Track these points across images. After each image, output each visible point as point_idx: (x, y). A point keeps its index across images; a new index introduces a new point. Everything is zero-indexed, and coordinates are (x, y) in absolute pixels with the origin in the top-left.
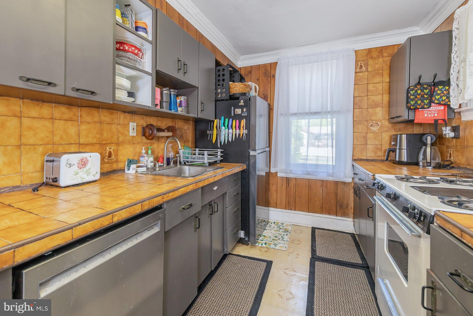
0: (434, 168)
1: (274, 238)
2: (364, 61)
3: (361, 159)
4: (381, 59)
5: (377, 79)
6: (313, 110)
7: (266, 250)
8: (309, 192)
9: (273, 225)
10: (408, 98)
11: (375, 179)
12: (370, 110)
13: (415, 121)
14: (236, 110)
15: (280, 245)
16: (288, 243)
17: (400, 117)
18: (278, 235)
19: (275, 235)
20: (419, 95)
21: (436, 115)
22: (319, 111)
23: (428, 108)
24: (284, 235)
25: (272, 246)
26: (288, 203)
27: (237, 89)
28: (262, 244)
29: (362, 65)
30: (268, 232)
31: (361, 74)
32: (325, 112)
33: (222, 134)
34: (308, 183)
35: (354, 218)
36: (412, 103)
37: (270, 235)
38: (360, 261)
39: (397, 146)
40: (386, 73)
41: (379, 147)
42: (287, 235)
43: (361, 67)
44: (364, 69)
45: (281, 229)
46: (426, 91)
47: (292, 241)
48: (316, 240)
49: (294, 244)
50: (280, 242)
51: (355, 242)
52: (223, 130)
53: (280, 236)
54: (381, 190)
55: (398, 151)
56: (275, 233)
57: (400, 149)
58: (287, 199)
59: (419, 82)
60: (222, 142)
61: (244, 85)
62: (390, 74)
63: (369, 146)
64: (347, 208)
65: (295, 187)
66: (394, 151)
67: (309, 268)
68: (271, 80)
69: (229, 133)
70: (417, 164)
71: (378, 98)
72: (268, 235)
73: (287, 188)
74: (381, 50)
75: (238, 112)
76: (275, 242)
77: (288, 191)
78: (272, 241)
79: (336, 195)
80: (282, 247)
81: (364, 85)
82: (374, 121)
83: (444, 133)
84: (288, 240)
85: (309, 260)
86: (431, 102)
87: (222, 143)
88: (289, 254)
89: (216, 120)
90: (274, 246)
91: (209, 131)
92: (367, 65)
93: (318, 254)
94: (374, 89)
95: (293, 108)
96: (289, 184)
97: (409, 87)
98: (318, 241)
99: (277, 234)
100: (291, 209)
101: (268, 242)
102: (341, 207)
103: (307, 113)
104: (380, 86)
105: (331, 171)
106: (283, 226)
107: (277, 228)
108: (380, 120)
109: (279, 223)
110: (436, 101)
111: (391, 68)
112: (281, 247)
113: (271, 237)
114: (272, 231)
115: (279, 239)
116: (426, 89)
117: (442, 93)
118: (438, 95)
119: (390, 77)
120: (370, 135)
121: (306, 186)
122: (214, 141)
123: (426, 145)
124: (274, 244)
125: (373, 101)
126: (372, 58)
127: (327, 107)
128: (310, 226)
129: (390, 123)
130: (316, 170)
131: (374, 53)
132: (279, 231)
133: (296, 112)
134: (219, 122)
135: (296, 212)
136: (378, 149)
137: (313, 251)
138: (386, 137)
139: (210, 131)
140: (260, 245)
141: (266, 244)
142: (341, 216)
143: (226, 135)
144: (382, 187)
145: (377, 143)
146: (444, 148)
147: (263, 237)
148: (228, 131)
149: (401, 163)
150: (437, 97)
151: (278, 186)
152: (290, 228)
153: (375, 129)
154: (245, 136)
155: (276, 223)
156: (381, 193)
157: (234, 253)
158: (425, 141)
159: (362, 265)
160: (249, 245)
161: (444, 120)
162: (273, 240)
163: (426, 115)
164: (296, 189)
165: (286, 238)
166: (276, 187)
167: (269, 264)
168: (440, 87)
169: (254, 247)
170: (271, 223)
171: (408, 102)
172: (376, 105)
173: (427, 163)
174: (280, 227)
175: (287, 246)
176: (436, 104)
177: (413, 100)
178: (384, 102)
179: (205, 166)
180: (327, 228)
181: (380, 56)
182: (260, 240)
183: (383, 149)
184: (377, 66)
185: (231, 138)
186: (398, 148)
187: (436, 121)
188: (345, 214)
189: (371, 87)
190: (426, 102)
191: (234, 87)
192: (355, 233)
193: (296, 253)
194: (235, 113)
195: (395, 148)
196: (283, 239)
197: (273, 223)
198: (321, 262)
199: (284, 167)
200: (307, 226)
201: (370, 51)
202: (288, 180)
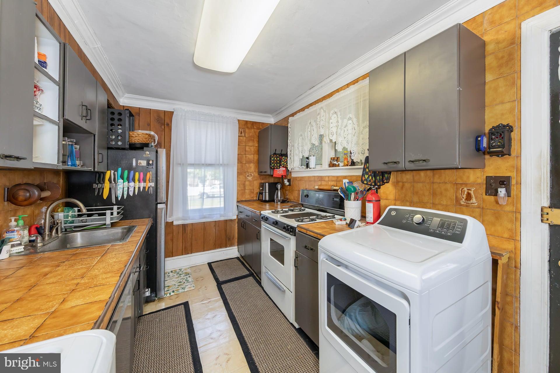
0: (281, 203)
1: (179, 284)
2: (243, 128)
3: (242, 200)
4: (253, 130)
5: (251, 144)
6: (209, 162)
7: (176, 296)
8: (204, 233)
9: (171, 274)
10: (271, 162)
11: (261, 214)
12: (247, 165)
13: (274, 176)
14: (139, 161)
15: (187, 287)
16: (194, 282)
17: (266, 172)
18: (181, 280)
19: (179, 281)
20: (275, 160)
21: (282, 173)
22: (213, 163)
23: (279, 168)
24: (187, 278)
25: (181, 291)
26: (185, 248)
27: (139, 138)
28: (170, 294)
29: (242, 131)
30: (170, 282)
31: (241, 138)
32: (218, 165)
33: (118, 188)
34: (203, 225)
35: (238, 245)
36: (273, 165)
37: (174, 283)
38: (247, 273)
39: (263, 191)
40: (256, 139)
41: (252, 191)
42: (189, 277)
43: (241, 132)
44: (243, 134)
45: (181, 274)
46: (278, 159)
47: (196, 280)
48: (215, 271)
49: (199, 281)
50: (186, 285)
51: (241, 262)
52: (120, 183)
53: (184, 280)
54: (266, 221)
55: (264, 193)
56: (177, 280)
57: (265, 193)
58: (183, 245)
59: (275, 153)
60: (119, 197)
61: (149, 136)
62: (258, 141)
63: (246, 191)
64: (233, 239)
65: (191, 232)
66: (262, 194)
67: (218, 291)
68: (164, 127)
69: (130, 186)
70: (274, 201)
71: (251, 157)
72: (171, 284)
73: (184, 235)
74: (253, 123)
75: (143, 163)
76: (182, 286)
77: (184, 237)
78: (179, 287)
79: (226, 231)
80: (191, 287)
81: (243, 147)
82: (249, 173)
83: (285, 183)
84: (193, 280)
85: (216, 287)
86: (280, 165)
87: (119, 199)
88: (199, 290)
89: (108, 172)
90: (183, 290)
91: (97, 184)
92: (245, 132)
93: (221, 279)
94: (249, 150)
95: (191, 158)
96: (185, 230)
97: (271, 156)
98: (217, 271)
99: (179, 279)
100: (188, 254)
101: (176, 289)
102: (229, 239)
103: (203, 165)
104: (252, 149)
105: (222, 213)
106: (182, 271)
107: (177, 275)
108: (252, 172)
109: (176, 270)
110: (282, 165)
111: (259, 137)
112: (189, 288)
113: (175, 284)
114: (173, 280)
115: (184, 283)
116: (278, 157)
117: (284, 160)
118: (283, 161)
119: (258, 144)
120: (247, 183)
121: (202, 229)
122: (105, 196)
123: (278, 189)
124: (182, 288)
125: (249, 158)
126: (248, 128)
127: (220, 161)
128: (206, 263)
129: (259, 174)
130: (210, 213)
131: (249, 124)
132: (181, 277)
133: (193, 162)
134: (114, 175)
135: (193, 254)
136: (252, 192)
137: (216, 279)
138: (256, 184)
139: (99, 184)
140: (168, 295)
141: (173, 292)
142: (230, 247)
143: (124, 189)
144: (266, 219)
145: (251, 188)
146: (284, 190)
147: (167, 288)
148: (128, 185)
149: (265, 201)
150: (283, 163)
151: (174, 234)
152: (189, 271)
153: (250, 178)
154: (152, 189)
155: (174, 271)
156: (267, 222)
157: (144, 314)
158: (277, 188)
159: (249, 274)
160: (155, 301)
161: (285, 176)
162: (178, 285)
163: (278, 173)
164: (193, 233)
165: (190, 279)
166: (172, 236)
167: (186, 305)
168: (284, 157)
169: (162, 299)
170: (169, 273)
171: (270, 165)
172: (250, 162)
173: (279, 200)
174: (180, 273)
175: (194, 285)
176: (282, 166)
177: (273, 163)
178: (255, 160)
179: (106, 228)
180: (219, 260)
181: (253, 128)
182: (166, 291)
183: (255, 192)
184: (251, 134)
185: (133, 192)
186: (264, 192)
187: (282, 176)
188: (232, 245)
189: (247, 148)
190: (278, 165)
191: (136, 136)
192: (239, 256)
193: (204, 287)
194: (138, 165)
195: (262, 191)
196: (188, 281)
197: (170, 272)
198: (225, 284)
199: (180, 215)
200: (203, 264)
201: (246, 122)
202: (184, 226)
